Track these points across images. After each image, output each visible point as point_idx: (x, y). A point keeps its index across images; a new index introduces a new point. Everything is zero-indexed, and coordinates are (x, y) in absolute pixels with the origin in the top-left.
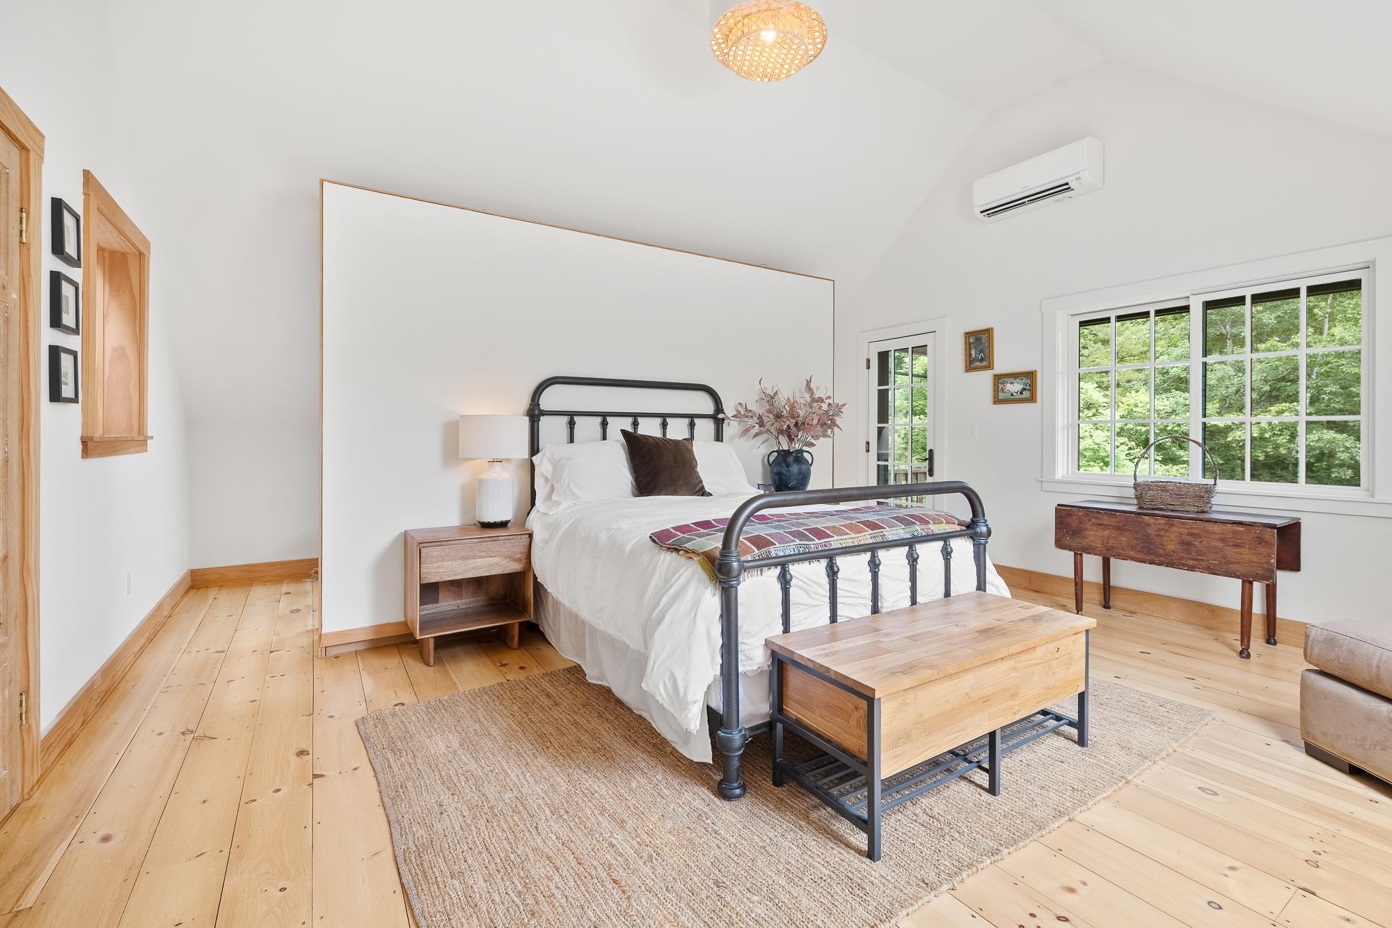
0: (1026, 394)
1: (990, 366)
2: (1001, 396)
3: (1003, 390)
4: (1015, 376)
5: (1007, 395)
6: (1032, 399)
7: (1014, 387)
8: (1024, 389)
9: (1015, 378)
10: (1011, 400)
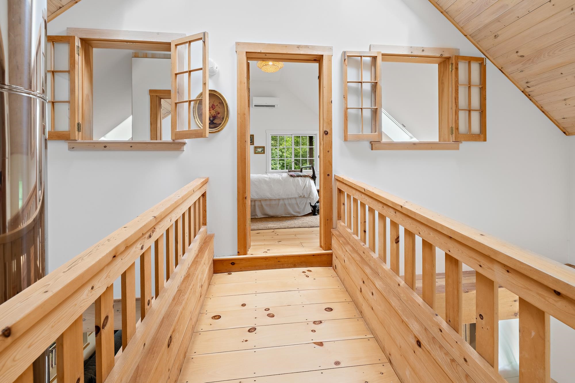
0: (263, 152)
1: (253, 144)
2: (256, 152)
3: (257, 150)
4: (260, 147)
5: (258, 152)
6: (264, 153)
7: (260, 150)
8: (262, 151)
9: (260, 148)
10: (259, 153)
